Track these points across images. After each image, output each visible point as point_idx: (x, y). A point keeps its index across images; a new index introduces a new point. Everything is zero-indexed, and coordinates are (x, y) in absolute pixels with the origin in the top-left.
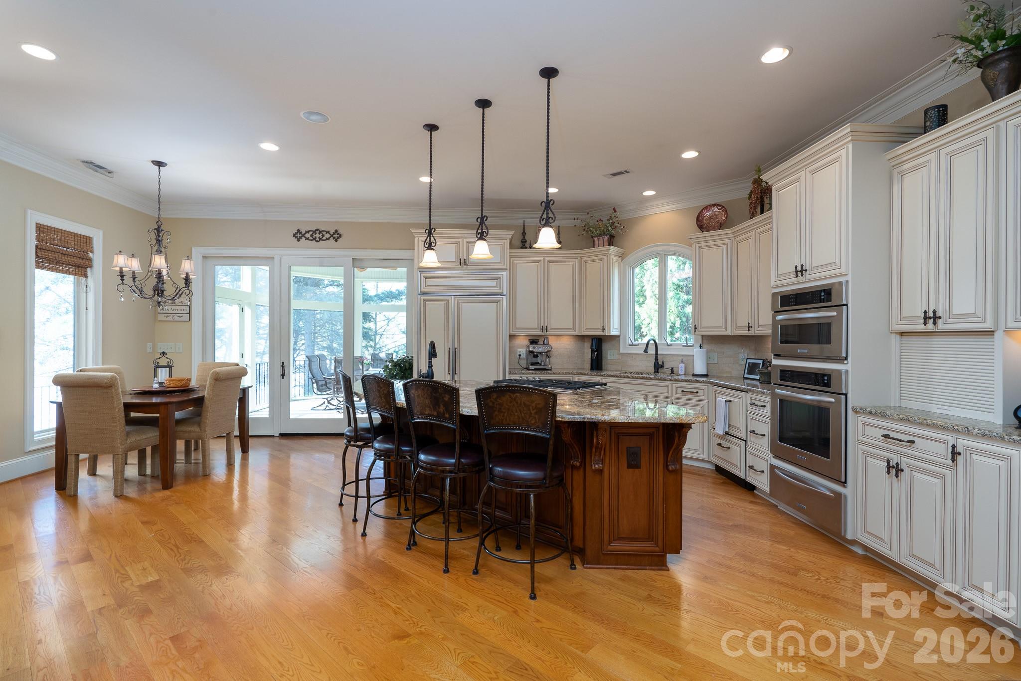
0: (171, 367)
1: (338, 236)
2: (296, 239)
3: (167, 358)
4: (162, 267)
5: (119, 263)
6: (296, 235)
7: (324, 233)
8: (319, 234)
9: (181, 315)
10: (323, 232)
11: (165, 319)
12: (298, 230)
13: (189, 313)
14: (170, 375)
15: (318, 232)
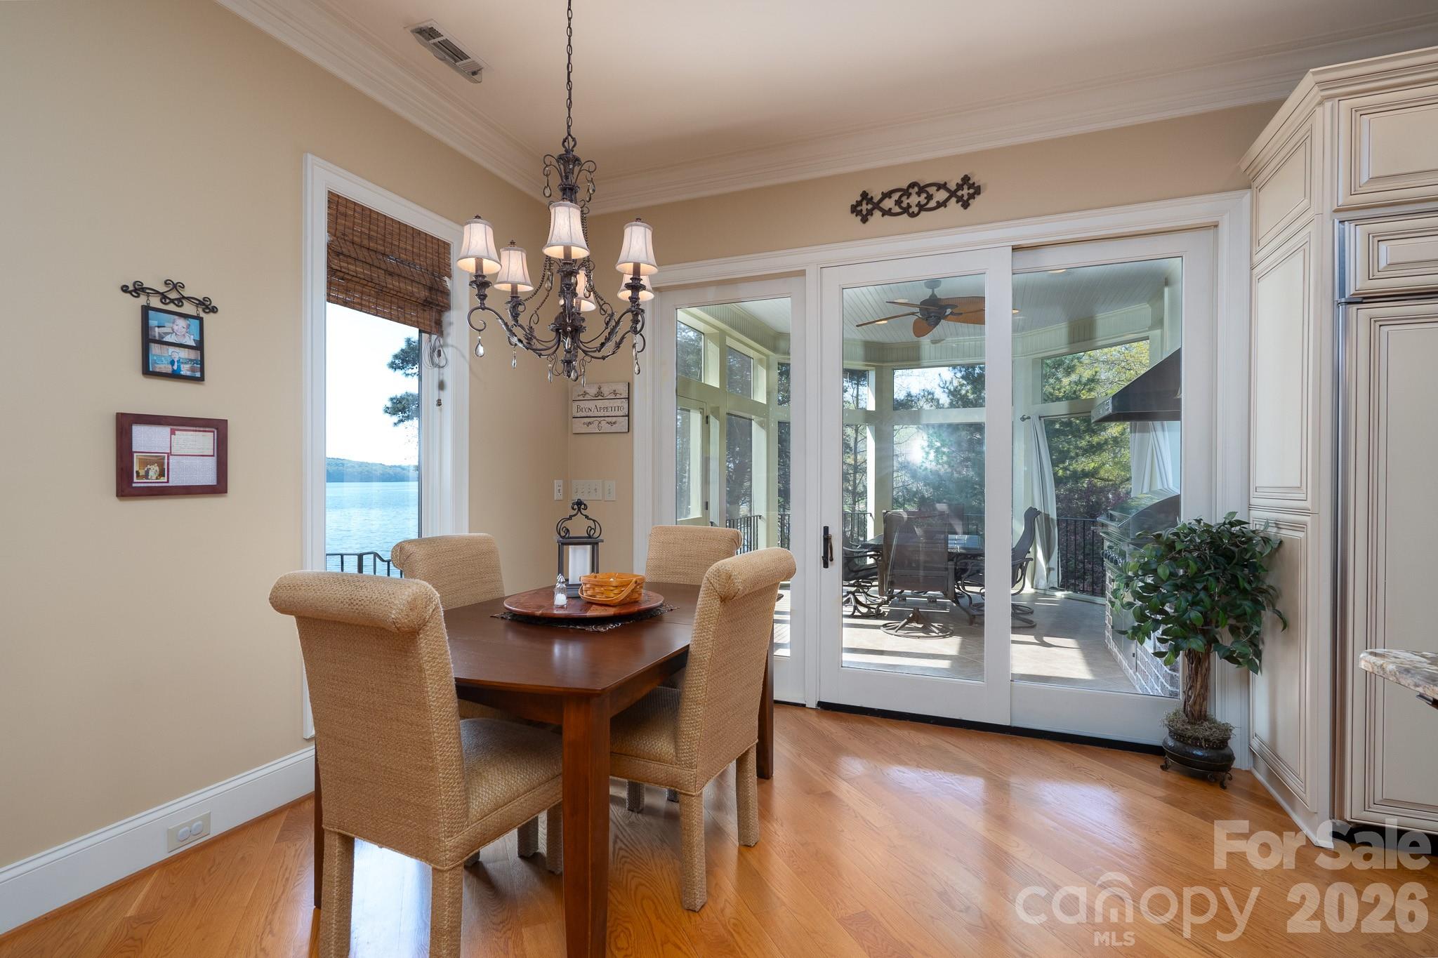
0: (597, 543)
1: (971, 191)
2: (859, 218)
3: (587, 517)
4: (574, 241)
5: (473, 246)
6: (859, 208)
7: (932, 190)
8: (919, 194)
9: (614, 419)
10: (928, 189)
11: (585, 429)
12: (864, 195)
13: (628, 416)
14: (595, 567)
15: (916, 189)
